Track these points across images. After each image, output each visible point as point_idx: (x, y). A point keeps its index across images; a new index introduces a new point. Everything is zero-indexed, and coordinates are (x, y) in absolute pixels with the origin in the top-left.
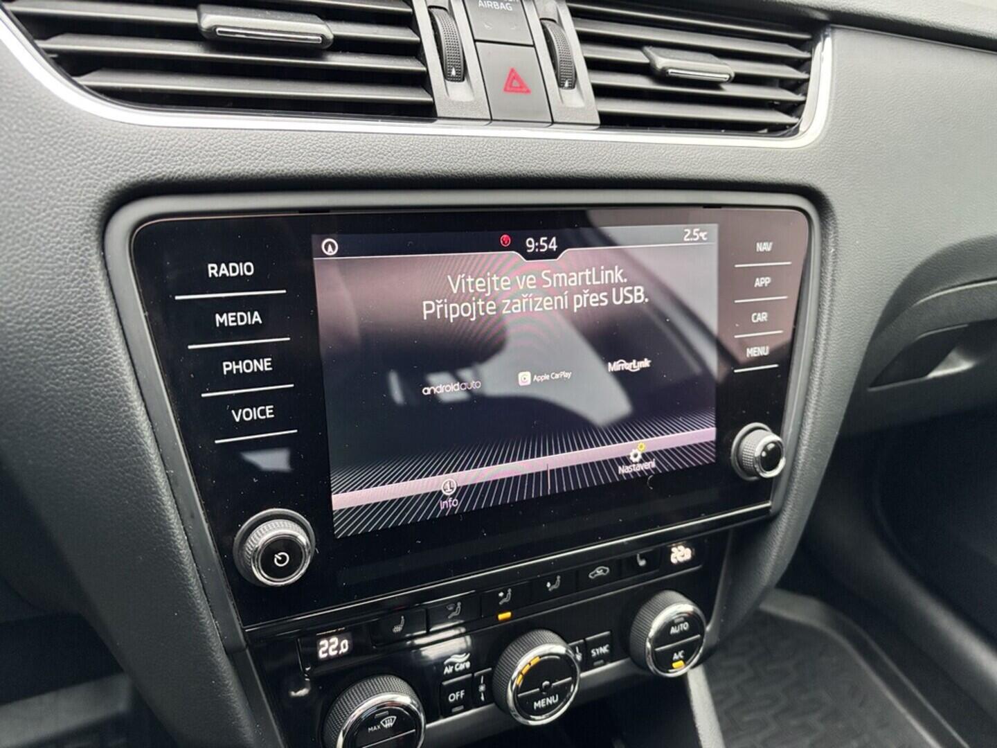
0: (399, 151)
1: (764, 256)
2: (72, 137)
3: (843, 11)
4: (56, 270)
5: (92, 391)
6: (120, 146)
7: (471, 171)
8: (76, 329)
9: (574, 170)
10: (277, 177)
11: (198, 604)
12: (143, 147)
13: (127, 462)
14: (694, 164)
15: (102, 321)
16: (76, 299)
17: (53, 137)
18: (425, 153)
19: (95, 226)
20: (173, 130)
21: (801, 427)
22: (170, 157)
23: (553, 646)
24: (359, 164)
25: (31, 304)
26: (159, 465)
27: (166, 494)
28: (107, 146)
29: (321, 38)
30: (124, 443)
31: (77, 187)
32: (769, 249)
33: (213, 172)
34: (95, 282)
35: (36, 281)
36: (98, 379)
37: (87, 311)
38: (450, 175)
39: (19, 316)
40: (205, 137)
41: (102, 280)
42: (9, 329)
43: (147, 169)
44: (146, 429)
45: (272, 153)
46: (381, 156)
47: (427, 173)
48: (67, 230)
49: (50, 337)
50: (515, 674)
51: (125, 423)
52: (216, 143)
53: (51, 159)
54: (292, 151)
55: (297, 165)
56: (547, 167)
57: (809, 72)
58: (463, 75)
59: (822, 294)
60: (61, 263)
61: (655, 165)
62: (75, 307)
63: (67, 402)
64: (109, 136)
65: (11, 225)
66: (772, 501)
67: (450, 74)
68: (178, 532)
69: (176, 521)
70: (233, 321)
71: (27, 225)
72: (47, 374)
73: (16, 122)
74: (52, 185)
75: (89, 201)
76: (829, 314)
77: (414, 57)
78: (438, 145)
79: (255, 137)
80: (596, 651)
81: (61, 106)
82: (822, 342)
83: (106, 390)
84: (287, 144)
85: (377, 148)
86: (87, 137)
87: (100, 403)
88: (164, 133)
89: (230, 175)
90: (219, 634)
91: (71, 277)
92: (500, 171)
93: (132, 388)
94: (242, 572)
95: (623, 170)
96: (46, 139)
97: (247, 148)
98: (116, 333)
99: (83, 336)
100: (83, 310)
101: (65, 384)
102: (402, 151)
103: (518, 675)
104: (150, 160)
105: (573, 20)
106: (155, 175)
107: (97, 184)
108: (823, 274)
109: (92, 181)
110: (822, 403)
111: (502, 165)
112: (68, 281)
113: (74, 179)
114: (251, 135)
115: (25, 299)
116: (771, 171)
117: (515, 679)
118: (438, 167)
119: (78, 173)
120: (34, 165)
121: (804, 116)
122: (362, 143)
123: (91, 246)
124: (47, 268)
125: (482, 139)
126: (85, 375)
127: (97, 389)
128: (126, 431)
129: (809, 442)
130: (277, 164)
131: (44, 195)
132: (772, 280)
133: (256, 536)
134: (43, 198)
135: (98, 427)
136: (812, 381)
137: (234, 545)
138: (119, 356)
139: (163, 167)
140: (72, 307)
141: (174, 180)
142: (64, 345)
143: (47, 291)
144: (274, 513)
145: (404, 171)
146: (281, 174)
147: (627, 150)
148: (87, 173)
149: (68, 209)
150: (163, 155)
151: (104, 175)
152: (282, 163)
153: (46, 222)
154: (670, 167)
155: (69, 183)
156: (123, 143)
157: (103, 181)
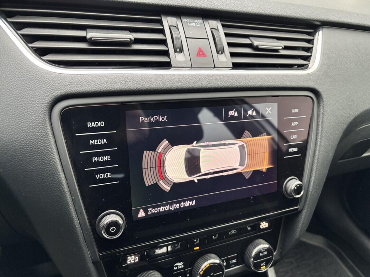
0: (157, 81)
1: (295, 114)
2: (40, 79)
3: (326, 21)
4: (34, 126)
5: (46, 169)
6: (57, 82)
7: (183, 87)
8: (40, 147)
9: (222, 85)
10: (113, 91)
11: (82, 245)
12: (65, 82)
13: (57, 194)
14: (268, 81)
15: (50, 144)
16: (40, 136)
17: (34, 79)
18: (167, 81)
19: (48, 110)
20: (76, 75)
21: (310, 178)
22: (74, 85)
23: (215, 260)
24: (143, 86)
25: (25, 139)
26: (69, 195)
27: (71, 206)
28: (53, 82)
29: (129, 40)
30: (57, 188)
31: (42, 97)
32: (297, 112)
33: (89, 90)
34: (47, 130)
35: (27, 130)
36: (48, 165)
37: (44, 141)
38: (176, 89)
39: (20, 143)
40: (87, 78)
41: (50, 130)
42: (17, 148)
43: (66, 90)
44: (65, 183)
45: (111, 82)
46: (151, 82)
47: (167, 88)
48: (38, 112)
49: (31, 150)
50: (201, 270)
51: (57, 181)
52: (91, 79)
53: (32, 87)
54: (118, 82)
55: (120, 87)
56: (212, 85)
57: (313, 44)
58: (182, 51)
59: (318, 128)
60: (35, 124)
61: (253, 82)
62: (40, 139)
63: (37, 173)
64: (53, 78)
65: (18, 111)
66: (299, 206)
67: (177, 51)
68: (75, 219)
69: (75, 215)
70: (96, 143)
71: (24, 111)
72: (30, 163)
73: (20, 74)
74: (33, 96)
75: (46, 102)
76: (321, 136)
77: (164, 44)
78: (172, 78)
79: (105, 77)
80: (231, 262)
81: (36, 68)
82: (318, 146)
83: (50, 169)
84: (116, 79)
85: (149, 80)
86: (46, 79)
87: (48, 174)
88: (73, 77)
89: (95, 91)
90: (90, 256)
91: (39, 129)
92: (194, 87)
93: (60, 168)
94: (99, 233)
95: (241, 85)
96: (31, 80)
97: (102, 81)
98: (54, 148)
99: (43, 150)
100: (43, 140)
101: (36, 167)
102: (158, 81)
103: (201, 271)
104: (67, 86)
105: (223, 28)
106: (69, 92)
107: (49, 96)
108: (318, 120)
109: (47, 95)
110: (318, 169)
111: (195, 84)
112: (38, 130)
113: (40, 94)
114: (104, 76)
115: (23, 137)
116: (297, 83)
117: (200, 272)
118: (172, 86)
119: (42, 92)
120: (27, 89)
121: (311, 61)
122: (143, 78)
123: (46, 118)
124: (31, 126)
125: (188, 75)
126: (43, 163)
127: (47, 168)
128: (57, 183)
129: (313, 184)
130: (113, 86)
131: (30, 100)
132: (298, 123)
133: (104, 221)
134: (30, 101)
135: (48, 182)
136: (314, 161)
137: (96, 223)
138: (55, 157)
139: (72, 89)
140: (39, 139)
141: (76, 93)
142: (36, 153)
143: (30, 134)
144: (111, 212)
145: (159, 88)
146: (114, 90)
147: (242, 77)
148: (45, 92)
149: (38, 105)
150: (72, 85)
151: (51, 92)
152: (114, 86)
153: (30, 110)
154: (258, 83)
155: (39, 96)
156: (58, 81)
157: (51, 94)
